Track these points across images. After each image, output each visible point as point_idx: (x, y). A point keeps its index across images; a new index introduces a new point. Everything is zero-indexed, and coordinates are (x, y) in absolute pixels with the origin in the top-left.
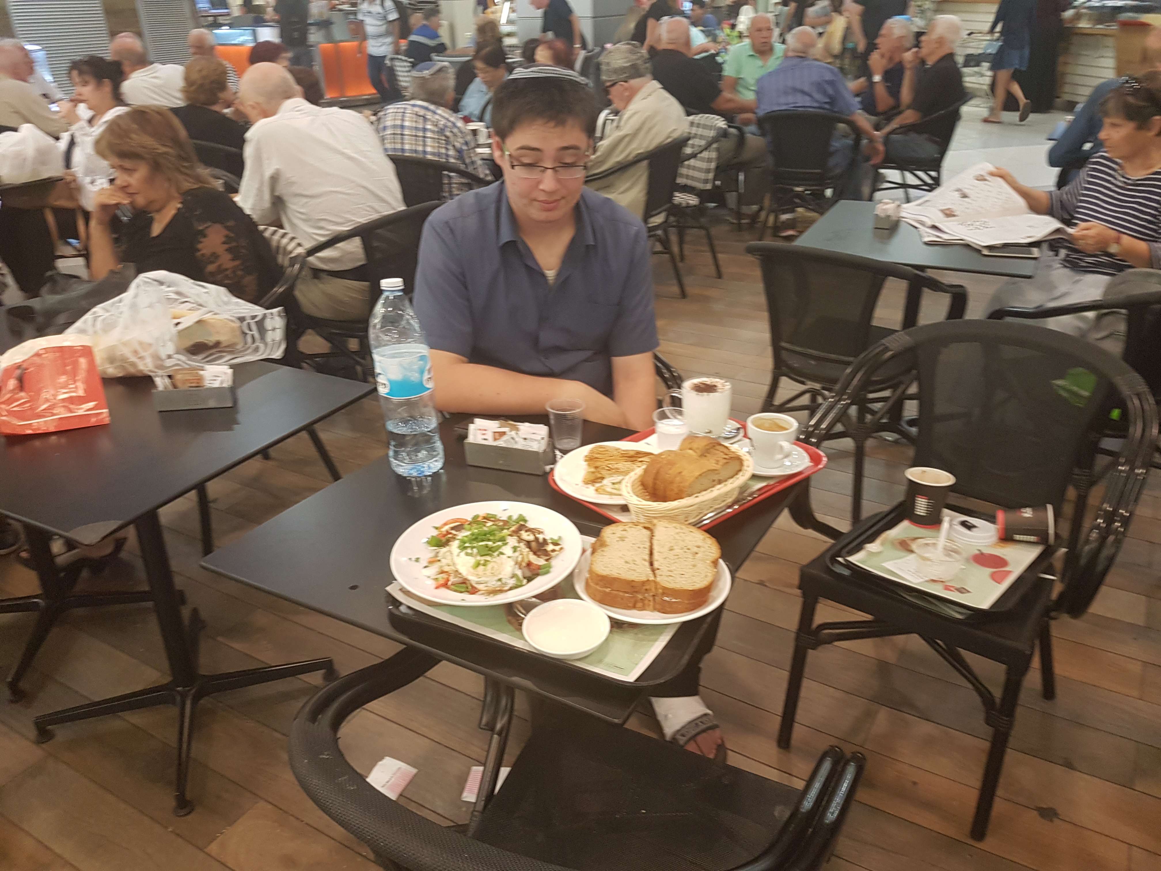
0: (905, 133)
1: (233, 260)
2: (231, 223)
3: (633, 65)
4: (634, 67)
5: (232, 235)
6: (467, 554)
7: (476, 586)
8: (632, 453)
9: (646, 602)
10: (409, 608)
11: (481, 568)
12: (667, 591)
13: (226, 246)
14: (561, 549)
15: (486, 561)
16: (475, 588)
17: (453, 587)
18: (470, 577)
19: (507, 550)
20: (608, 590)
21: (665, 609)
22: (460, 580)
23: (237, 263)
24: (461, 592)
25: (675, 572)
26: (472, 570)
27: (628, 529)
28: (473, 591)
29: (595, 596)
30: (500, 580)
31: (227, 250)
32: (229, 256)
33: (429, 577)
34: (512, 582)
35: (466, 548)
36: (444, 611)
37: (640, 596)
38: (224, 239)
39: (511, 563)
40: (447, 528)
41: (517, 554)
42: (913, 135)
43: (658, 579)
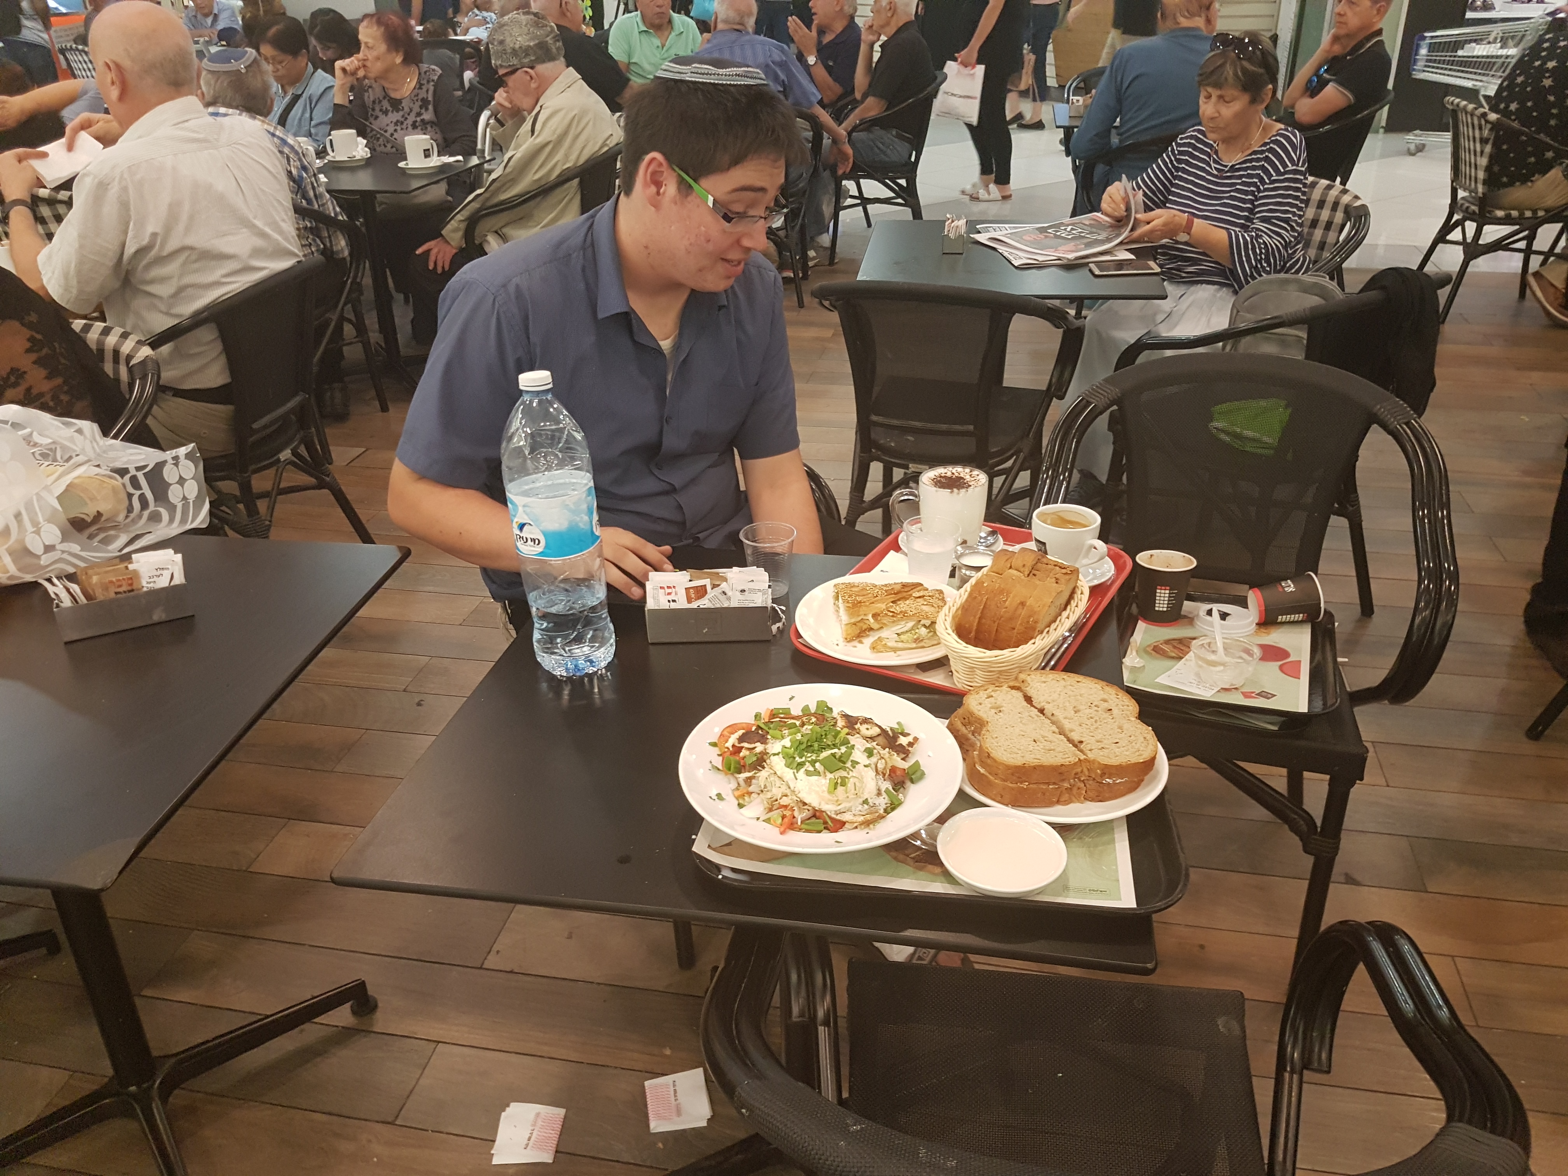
0: (868, 129)
1: (49, 377)
2: (33, 317)
3: (539, 43)
4: (542, 46)
5: (39, 337)
6: (808, 773)
7: (838, 817)
8: (898, 587)
9: (1075, 791)
10: (734, 870)
11: (840, 789)
12: (1108, 770)
13: (33, 356)
14: (916, 739)
15: (843, 779)
16: (839, 821)
17: (803, 826)
18: (825, 807)
19: (858, 755)
20: (1025, 785)
21: (1102, 794)
22: (810, 814)
23: (59, 381)
24: (820, 832)
25: (1105, 742)
26: (826, 795)
27: (993, 694)
28: (837, 825)
29: (1002, 797)
30: (865, 802)
31: (34, 363)
32: (43, 373)
33: (758, 819)
34: (882, 802)
35: (801, 765)
36: (793, 865)
37: (1066, 785)
38: (28, 345)
39: (871, 773)
40: (733, 740)
41: (874, 759)
42: (878, 131)
43: (1091, 756)
